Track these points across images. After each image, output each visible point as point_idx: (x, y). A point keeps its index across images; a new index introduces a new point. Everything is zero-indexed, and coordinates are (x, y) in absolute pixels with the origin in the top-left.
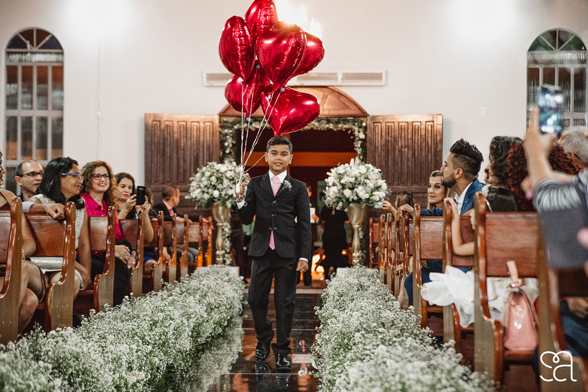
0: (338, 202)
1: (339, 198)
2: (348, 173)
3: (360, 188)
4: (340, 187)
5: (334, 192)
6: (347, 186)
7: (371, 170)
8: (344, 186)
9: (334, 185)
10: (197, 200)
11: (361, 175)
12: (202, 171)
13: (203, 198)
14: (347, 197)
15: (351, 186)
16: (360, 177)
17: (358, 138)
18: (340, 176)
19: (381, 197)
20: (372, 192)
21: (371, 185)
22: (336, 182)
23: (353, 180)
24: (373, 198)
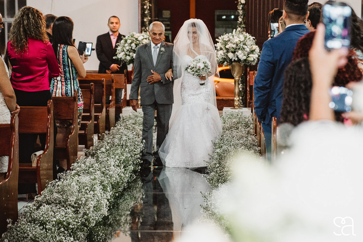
0: (224, 62)
1: (225, 59)
2: (231, 41)
3: (240, 52)
4: (225, 51)
5: (221, 54)
6: (230, 50)
7: (248, 38)
8: (228, 50)
9: (221, 49)
10: (122, 60)
11: (241, 42)
12: (125, 39)
13: (126, 59)
14: (230, 58)
15: (233, 50)
16: (240, 43)
17: (240, 3)
18: (225, 43)
19: (255, 58)
20: (248, 54)
21: (248, 50)
22: (222, 47)
23: (234, 46)
24: (249, 59)
